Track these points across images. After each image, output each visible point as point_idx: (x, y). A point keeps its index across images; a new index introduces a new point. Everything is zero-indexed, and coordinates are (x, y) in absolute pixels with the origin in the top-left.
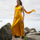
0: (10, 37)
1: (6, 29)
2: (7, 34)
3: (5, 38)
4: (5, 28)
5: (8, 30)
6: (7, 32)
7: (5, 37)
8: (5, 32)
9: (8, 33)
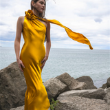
0: (17, 100)
1: (8, 77)
2: (10, 91)
3: (7, 102)
4: (6, 75)
5: (13, 81)
6: (10, 87)
7: (7, 99)
8: (7, 86)
9: (14, 90)
